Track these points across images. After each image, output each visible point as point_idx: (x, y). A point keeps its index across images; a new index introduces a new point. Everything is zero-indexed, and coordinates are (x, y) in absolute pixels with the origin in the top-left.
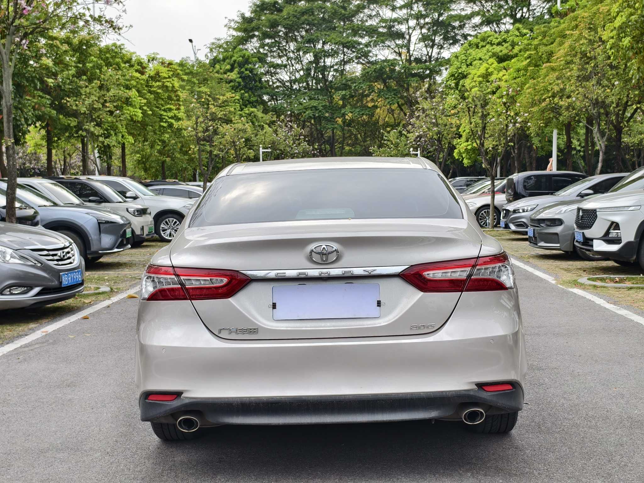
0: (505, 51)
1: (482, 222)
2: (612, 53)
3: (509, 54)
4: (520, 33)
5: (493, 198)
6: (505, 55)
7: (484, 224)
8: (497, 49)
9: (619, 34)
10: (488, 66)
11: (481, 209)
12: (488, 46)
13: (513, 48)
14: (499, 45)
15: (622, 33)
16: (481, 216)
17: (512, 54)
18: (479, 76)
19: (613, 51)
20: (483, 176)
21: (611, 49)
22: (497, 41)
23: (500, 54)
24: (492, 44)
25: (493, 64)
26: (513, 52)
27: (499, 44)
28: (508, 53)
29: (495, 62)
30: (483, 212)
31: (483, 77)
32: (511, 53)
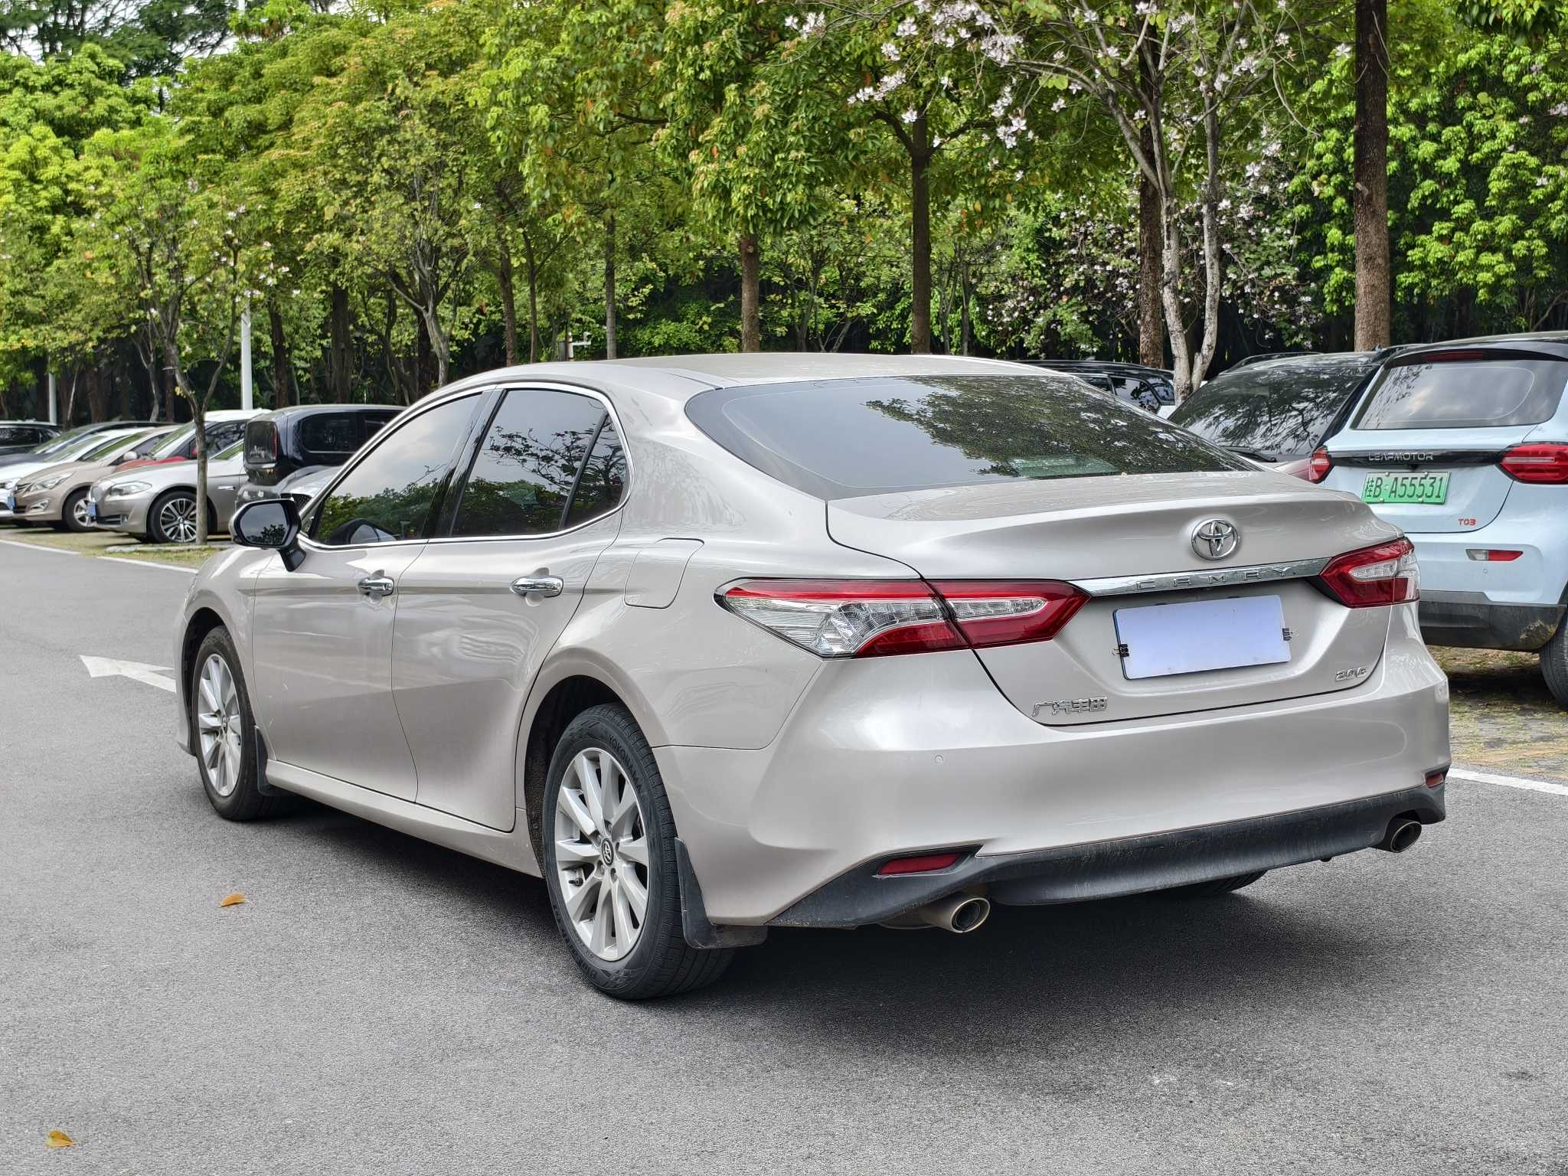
0: (71, 109)
1: (167, 530)
2: (499, 138)
3: (83, 116)
4: (98, 64)
5: (203, 469)
6: (73, 116)
7: (172, 535)
8: (46, 101)
9: (518, 98)
10: (33, 143)
11: (167, 497)
12: (18, 92)
13: (91, 102)
14: (47, 91)
15: (525, 94)
16: (164, 515)
17: (89, 116)
18: (12, 167)
19: (499, 133)
20: (28, 418)
21: (493, 129)
22: (41, 81)
23: (58, 114)
24: (30, 89)
25: (45, 137)
26: (91, 112)
27: (46, 88)
28: (79, 112)
29: (51, 134)
30: (169, 505)
31: (24, 170)
32: (85, 114)
